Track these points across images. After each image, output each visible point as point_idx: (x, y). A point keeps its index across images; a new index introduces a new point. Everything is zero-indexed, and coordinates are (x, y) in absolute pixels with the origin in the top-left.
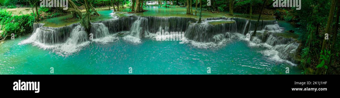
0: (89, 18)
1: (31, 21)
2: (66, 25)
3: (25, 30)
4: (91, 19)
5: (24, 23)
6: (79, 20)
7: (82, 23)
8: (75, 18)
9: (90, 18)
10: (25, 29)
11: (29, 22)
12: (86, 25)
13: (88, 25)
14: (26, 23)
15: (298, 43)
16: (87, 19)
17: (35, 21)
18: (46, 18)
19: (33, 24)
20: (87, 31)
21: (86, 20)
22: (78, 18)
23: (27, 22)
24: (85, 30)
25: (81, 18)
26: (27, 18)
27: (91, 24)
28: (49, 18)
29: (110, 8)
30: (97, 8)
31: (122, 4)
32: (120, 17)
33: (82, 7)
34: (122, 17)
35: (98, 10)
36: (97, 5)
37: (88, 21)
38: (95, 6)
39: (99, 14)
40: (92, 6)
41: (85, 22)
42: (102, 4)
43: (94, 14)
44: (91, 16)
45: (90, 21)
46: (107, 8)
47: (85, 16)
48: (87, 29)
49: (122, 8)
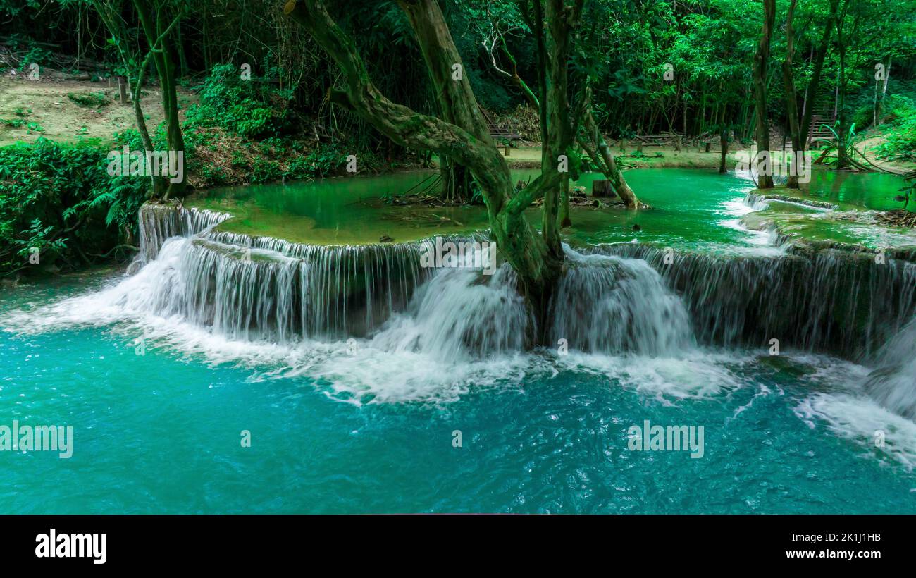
0: (554, 212)
1: (117, 189)
2: (386, 239)
3: (60, 243)
4: (566, 223)
5: (57, 201)
6: (486, 219)
7: (499, 239)
8: (458, 203)
9: (560, 217)
10: (63, 235)
11: (102, 197)
12: (529, 254)
13: (544, 257)
14: (76, 200)
16: (544, 220)
17: (150, 192)
18: (248, 179)
19: (135, 209)
20: (531, 292)
21: (536, 228)
22: (479, 203)
23: (85, 198)
24: (520, 289)
25: (499, 207)
26: (82, 168)
27: (562, 253)
28: (270, 178)
29: (727, 155)
30: (628, 146)
31: (841, 136)
32: (797, 246)
33: (517, 124)
34: (817, 247)
35: (628, 161)
36: (631, 117)
37: (544, 231)
38: (616, 123)
39: (633, 196)
40: (591, 118)
41: (522, 233)
42: (673, 109)
43: (596, 189)
44: (576, 200)
45: (558, 235)
46: (707, 151)
47: (531, 193)
48: (536, 279)
49: (831, 170)
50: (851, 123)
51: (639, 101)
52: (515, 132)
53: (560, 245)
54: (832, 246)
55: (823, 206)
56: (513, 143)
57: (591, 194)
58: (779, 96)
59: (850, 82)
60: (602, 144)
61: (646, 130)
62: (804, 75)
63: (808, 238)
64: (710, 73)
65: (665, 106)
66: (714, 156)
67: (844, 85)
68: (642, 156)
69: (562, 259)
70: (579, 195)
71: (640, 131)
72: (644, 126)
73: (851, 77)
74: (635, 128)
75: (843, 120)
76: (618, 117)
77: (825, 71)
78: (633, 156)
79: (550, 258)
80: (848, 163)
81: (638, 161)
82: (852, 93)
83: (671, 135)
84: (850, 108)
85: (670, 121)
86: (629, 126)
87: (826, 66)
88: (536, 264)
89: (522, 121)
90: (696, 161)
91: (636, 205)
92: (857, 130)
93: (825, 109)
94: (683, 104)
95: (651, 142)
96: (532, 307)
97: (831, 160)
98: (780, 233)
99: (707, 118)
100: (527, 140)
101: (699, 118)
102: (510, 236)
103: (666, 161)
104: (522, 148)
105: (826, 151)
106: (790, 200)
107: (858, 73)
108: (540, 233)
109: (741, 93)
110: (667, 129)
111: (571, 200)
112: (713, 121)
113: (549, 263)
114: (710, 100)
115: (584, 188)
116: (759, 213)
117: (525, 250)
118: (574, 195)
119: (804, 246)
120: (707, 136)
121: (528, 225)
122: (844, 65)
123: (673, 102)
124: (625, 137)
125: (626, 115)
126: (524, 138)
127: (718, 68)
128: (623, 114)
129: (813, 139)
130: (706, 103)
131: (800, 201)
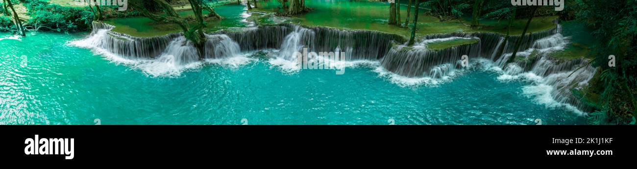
1: (86, 17)
11: (83, 18)
15: (594, 66)
17: (94, 19)
19: (91, 22)
20: (197, 46)
23: (80, 18)
26: (78, 12)
32: (260, 26)
34: (264, 26)
37: (198, 31)
45: (202, 31)
48: (198, 43)
53: (204, 34)
55: (264, 12)
69: (205, 37)
88: (198, 40)
91: (220, 18)
96: (199, 50)
113: (201, 39)
116: (250, 17)
117: (194, 38)
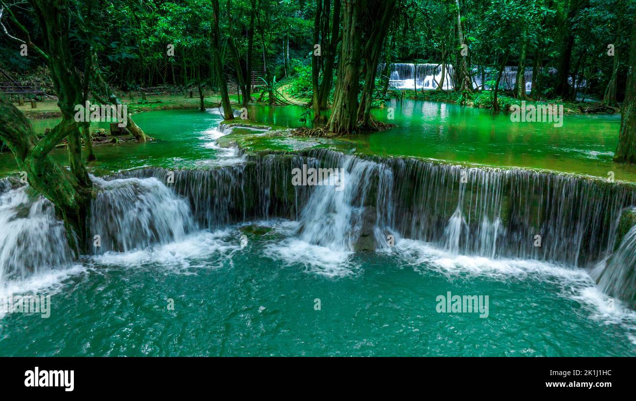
0: (78, 151)
4: (91, 158)
9: (84, 155)
12: (61, 186)
13: (75, 187)
16: (70, 158)
20: (68, 216)
22: (6, 150)
24: (58, 214)
25: (25, 153)
27: (90, 182)
29: (204, 99)
30: (135, 95)
31: (269, 84)
32: (251, 155)
33: (39, 81)
34: (262, 155)
35: (137, 107)
36: (134, 75)
37: (72, 167)
38: (124, 79)
39: (141, 132)
40: (101, 78)
41: (51, 172)
42: (164, 69)
43: (113, 130)
44: (98, 140)
45: (84, 168)
46: (191, 97)
47: (51, 140)
48: (71, 205)
49: (266, 105)
50: (274, 75)
51: (139, 63)
52: (38, 89)
53: (87, 176)
54: (270, 153)
55: (263, 128)
56: (38, 97)
57: (110, 133)
58: (231, 59)
59: (269, 51)
60: (111, 96)
61: (147, 84)
62: (243, 46)
63: (257, 150)
64: (185, 44)
65: (158, 66)
66: (196, 100)
67: (266, 53)
68: (146, 103)
69: (91, 186)
70: (100, 135)
71: (142, 84)
72: (145, 81)
73: (269, 47)
74: (139, 83)
75: (268, 74)
76: (125, 74)
77: (255, 44)
78: (139, 103)
79: (81, 187)
80: (275, 100)
81: (144, 106)
82: (272, 57)
83: (166, 86)
84: (272, 66)
85: (163, 76)
86: (134, 81)
87: (255, 41)
88: (69, 194)
89: (44, 79)
90: (185, 104)
91: (145, 139)
92: (277, 80)
93: (259, 68)
94: (170, 65)
95: (152, 92)
96: (72, 227)
97: (266, 99)
98: (240, 148)
99: (188, 74)
100: (52, 94)
101: (183, 75)
102: (40, 175)
103: (164, 105)
104: (48, 102)
105: (263, 93)
106: (245, 126)
107: (272, 46)
108: (69, 169)
109: (207, 57)
110: (161, 82)
111: (94, 140)
112: (193, 76)
113: (80, 191)
114: (188, 63)
115: (103, 130)
116: (227, 137)
117: (57, 184)
118: (96, 136)
119: (255, 154)
120: (190, 86)
121: (55, 164)
122: (264, 40)
123: (163, 63)
124: (132, 89)
125: (131, 74)
126: (48, 93)
127: (190, 40)
128: (128, 73)
129: (255, 86)
130: (185, 65)
131: (250, 126)
